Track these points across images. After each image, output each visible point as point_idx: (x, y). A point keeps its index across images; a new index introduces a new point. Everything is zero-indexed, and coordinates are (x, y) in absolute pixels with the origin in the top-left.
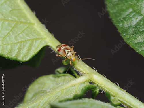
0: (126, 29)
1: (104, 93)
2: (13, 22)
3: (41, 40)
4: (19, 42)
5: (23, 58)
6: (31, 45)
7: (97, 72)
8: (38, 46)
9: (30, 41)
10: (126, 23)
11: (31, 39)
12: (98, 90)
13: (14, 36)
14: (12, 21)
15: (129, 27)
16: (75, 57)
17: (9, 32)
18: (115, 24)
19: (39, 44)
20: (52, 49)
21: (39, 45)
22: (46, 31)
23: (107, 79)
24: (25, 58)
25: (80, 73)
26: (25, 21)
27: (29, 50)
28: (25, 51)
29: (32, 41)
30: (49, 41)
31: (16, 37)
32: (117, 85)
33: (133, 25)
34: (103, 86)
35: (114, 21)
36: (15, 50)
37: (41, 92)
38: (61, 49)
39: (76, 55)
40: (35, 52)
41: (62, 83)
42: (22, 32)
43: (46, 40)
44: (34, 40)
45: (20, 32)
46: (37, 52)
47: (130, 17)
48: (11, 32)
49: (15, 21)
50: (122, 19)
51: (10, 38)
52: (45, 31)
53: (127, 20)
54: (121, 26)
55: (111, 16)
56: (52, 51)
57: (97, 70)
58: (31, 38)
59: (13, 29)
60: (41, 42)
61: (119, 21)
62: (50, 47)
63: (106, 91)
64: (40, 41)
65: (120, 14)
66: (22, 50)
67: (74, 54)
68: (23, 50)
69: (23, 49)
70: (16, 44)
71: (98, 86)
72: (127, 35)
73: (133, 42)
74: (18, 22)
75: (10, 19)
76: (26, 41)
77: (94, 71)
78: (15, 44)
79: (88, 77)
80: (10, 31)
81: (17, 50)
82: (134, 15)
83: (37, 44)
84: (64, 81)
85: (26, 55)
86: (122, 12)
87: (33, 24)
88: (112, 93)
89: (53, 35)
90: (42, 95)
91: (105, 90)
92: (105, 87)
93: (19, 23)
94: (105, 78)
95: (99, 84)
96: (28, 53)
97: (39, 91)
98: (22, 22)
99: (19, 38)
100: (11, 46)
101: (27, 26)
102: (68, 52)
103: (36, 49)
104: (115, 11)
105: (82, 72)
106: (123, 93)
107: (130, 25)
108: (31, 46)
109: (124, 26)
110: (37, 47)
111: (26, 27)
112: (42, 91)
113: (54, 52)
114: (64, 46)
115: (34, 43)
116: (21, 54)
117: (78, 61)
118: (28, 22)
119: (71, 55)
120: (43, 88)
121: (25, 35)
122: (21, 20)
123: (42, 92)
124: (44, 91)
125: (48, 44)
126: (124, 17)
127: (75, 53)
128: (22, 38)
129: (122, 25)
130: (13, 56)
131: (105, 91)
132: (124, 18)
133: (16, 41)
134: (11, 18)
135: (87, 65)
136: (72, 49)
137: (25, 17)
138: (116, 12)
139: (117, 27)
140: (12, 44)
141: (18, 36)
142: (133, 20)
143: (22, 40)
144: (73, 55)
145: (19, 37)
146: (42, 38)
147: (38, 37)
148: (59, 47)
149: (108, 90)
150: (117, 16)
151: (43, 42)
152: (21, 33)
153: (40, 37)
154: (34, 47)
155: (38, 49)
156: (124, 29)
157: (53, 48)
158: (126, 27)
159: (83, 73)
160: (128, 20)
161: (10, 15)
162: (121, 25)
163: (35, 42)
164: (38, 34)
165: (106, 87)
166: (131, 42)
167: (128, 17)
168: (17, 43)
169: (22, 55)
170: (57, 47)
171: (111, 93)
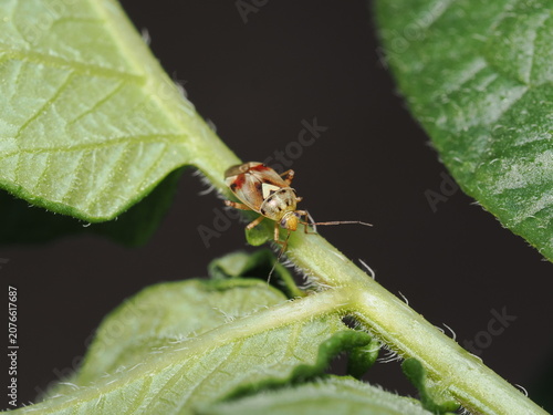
0: (462, 138)
1: (397, 364)
2: (63, 67)
3: (167, 145)
4: (83, 146)
5: (93, 208)
6: (127, 158)
7: (376, 280)
8: (155, 164)
9: (126, 143)
10: (461, 113)
11: (127, 135)
12: (373, 350)
13: (63, 122)
14: (61, 61)
15: (475, 131)
16: (297, 215)
17: (47, 104)
18: (421, 119)
19: (159, 160)
20: (207, 181)
21: (159, 163)
22: (188, 110)
23: (411, 311)
24: (104, 206)
25: (308, 282)
26: (109, 66)
27: (119, 179)
28: (102, 181)
29: (134, 144)
30: (195, 149)
31: (71, 125)
32: (449, 334)
33: (487, 122)
34: (396, 337)
35: (416, 104)
36: (67, 174)
37: (151, 344)
38: (247, 179)
39: (300, 206)
40: (142, 189)
41: (237, 315)
42: (94, 108)
43: (186, 144)
44: (142, 143)
45: (87, 108)
46: (151, 189)
47: (478, 93)
48: (53, 106)
49: (73, 64)
50: (445, 100)
51: (48, 128)
52: (184, 108)
53: (467, 103)
54: (443, 128)
55: (404, 86)
56: (207, 187)
57: (373, 274)
58: (128, 132)
59: (62, 94)
60: (165, 150)
61: (437, 105)
62: (197, 173)
63: (406, 356)
64: (162, 146)
65: (439, 79)
66: (91, 177)
67: (295, 203)
68: (95, 178)
69: (96, 172)
70: (69, 153)
71: (376, 334)
72: (464, 161)
73: (490, 188)
74: (81, 67)
75: (51, 53)
76: (108, 142)
77: (363, 275)
78: (67, 150)
79: (340, 298)
80: (52, 100)
81: (74, 176)
82: (492, 84)
83: (149, 159)
84: (241, 308)
85: (106, 195)
86: (445, 72)
87: (140, 80)
88: (430, 367)
89: (211, 128)
90: (158, 355)
91: (400, 351)
92: (401, 341)
93: (88, 72)
94: (406, 307)
95: (379, 328)
96: (113, 189)
97: (142, 341)
98: (96, 70)
99: (83, 130)
100: (53, 158)
101: (116, 86)
102: (272, 192)
103: (147, 175)
104: (418, 66)
105: (315, 275)
106: (470, 369)
107: (475, 123)
108: (126, 162)
109: (453, 126)
110: (151, 169)
111: (110, 89)
112: (155, 339)
113: (215, 192)
114: (257, 169)
115: (140, 152)
116: (88, 190)
117: (306, 232)
118: (122, 69)
119: (284, 206)
120: (158, 328)
121: (105, 118)
122: (92, 62)
123: (158, 342)
124: (164, 340)
125: (190, 162)
126: (453, 92)
127: (299, 199)
128: (94, 130)
129: (448, 123)
130: (57, 197)
131: (400, 357)
132: (455, 96)
133: (73, 138)
134: (57, 49)
135: (339, 250)
136: (288, 182)
137: (109, 51)
138: (424, 71)
139: (426, 128)
140: (56, 150)
141: (78, 122)
142: (489, 104)
143: (96, 137)
144: (291, 208)
145: (85, 126)
146: (172, 138)
147: (155, 131)
148: (236, 171)
149: (413, 354)
150: (426, 88)
151: (175, 153)
152: (93, 111)
153: (164, 132)
154: (138, 167)
155: (151, 178)
156: (454, 137)
157: (211, 178)
158: (462, 131)
159: (321, 280)
160: (471, 104)
161: (54, 37)
162: (441, 121)
163: (145, 150)
164: (156, 118)
165: (408, 339)
166: (482, 186)
167: (468, 90)
168: (74, 148)
169: (90, 195)
170: (229, 172)
171: (425, 363)
